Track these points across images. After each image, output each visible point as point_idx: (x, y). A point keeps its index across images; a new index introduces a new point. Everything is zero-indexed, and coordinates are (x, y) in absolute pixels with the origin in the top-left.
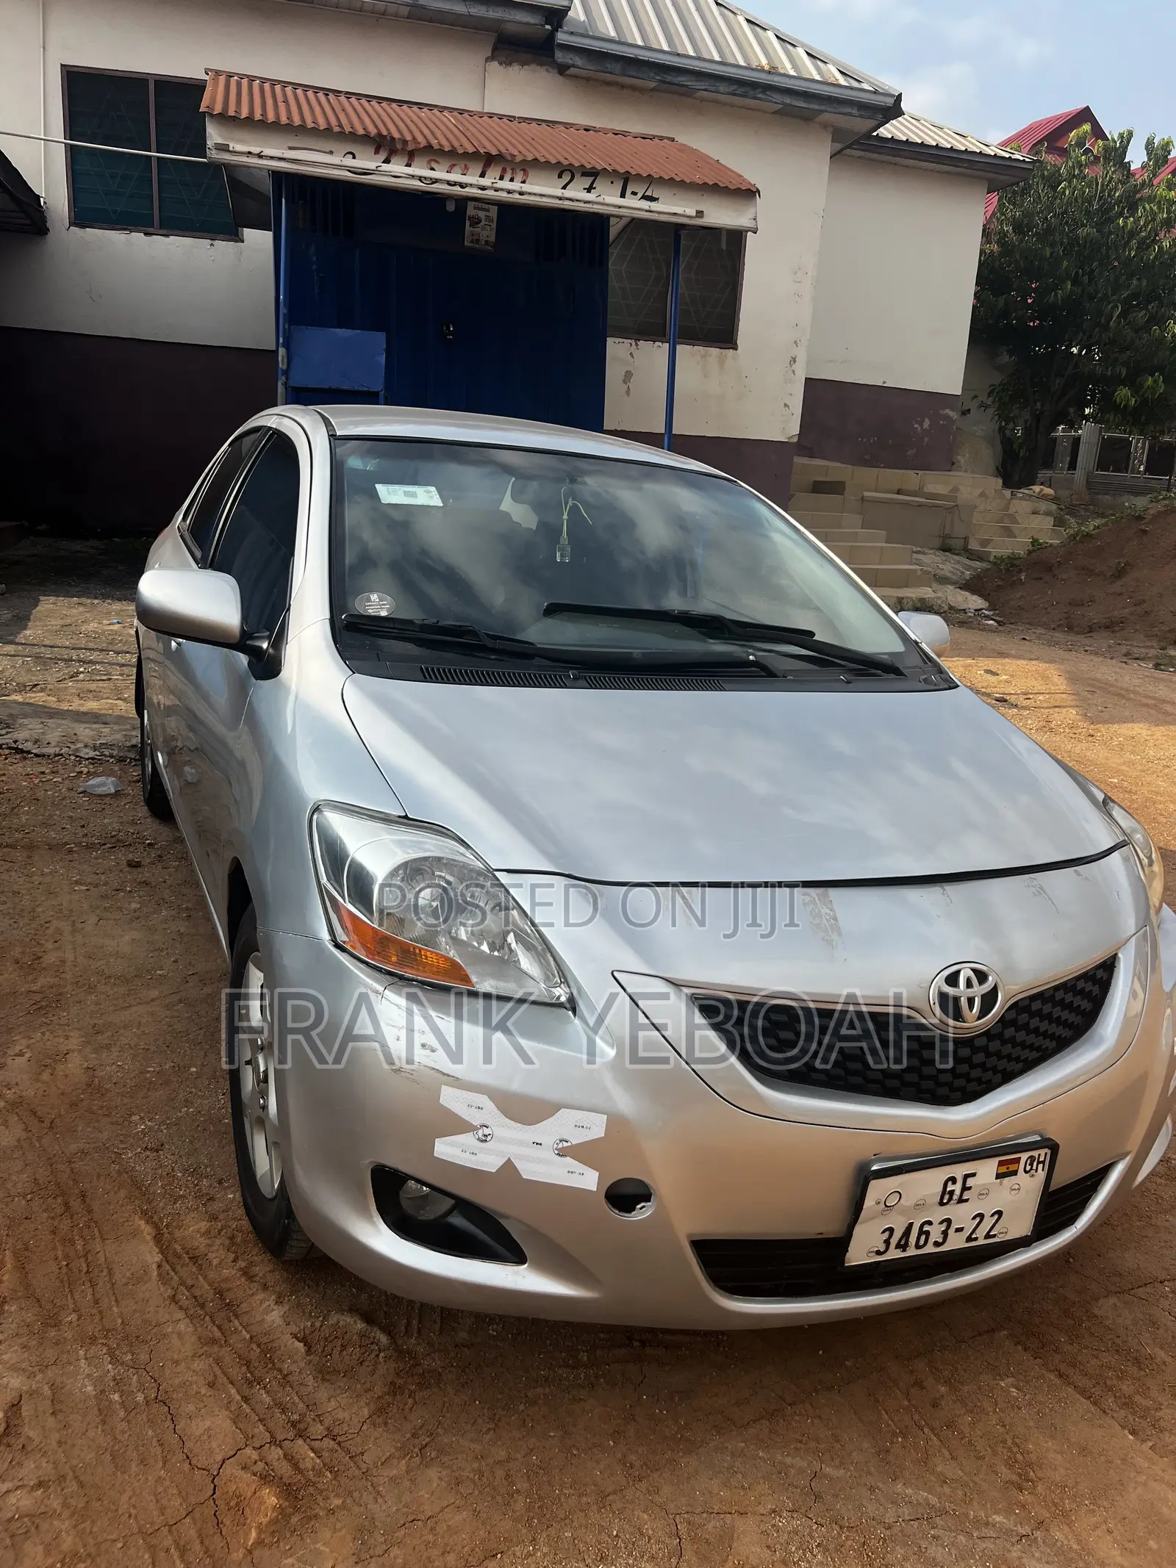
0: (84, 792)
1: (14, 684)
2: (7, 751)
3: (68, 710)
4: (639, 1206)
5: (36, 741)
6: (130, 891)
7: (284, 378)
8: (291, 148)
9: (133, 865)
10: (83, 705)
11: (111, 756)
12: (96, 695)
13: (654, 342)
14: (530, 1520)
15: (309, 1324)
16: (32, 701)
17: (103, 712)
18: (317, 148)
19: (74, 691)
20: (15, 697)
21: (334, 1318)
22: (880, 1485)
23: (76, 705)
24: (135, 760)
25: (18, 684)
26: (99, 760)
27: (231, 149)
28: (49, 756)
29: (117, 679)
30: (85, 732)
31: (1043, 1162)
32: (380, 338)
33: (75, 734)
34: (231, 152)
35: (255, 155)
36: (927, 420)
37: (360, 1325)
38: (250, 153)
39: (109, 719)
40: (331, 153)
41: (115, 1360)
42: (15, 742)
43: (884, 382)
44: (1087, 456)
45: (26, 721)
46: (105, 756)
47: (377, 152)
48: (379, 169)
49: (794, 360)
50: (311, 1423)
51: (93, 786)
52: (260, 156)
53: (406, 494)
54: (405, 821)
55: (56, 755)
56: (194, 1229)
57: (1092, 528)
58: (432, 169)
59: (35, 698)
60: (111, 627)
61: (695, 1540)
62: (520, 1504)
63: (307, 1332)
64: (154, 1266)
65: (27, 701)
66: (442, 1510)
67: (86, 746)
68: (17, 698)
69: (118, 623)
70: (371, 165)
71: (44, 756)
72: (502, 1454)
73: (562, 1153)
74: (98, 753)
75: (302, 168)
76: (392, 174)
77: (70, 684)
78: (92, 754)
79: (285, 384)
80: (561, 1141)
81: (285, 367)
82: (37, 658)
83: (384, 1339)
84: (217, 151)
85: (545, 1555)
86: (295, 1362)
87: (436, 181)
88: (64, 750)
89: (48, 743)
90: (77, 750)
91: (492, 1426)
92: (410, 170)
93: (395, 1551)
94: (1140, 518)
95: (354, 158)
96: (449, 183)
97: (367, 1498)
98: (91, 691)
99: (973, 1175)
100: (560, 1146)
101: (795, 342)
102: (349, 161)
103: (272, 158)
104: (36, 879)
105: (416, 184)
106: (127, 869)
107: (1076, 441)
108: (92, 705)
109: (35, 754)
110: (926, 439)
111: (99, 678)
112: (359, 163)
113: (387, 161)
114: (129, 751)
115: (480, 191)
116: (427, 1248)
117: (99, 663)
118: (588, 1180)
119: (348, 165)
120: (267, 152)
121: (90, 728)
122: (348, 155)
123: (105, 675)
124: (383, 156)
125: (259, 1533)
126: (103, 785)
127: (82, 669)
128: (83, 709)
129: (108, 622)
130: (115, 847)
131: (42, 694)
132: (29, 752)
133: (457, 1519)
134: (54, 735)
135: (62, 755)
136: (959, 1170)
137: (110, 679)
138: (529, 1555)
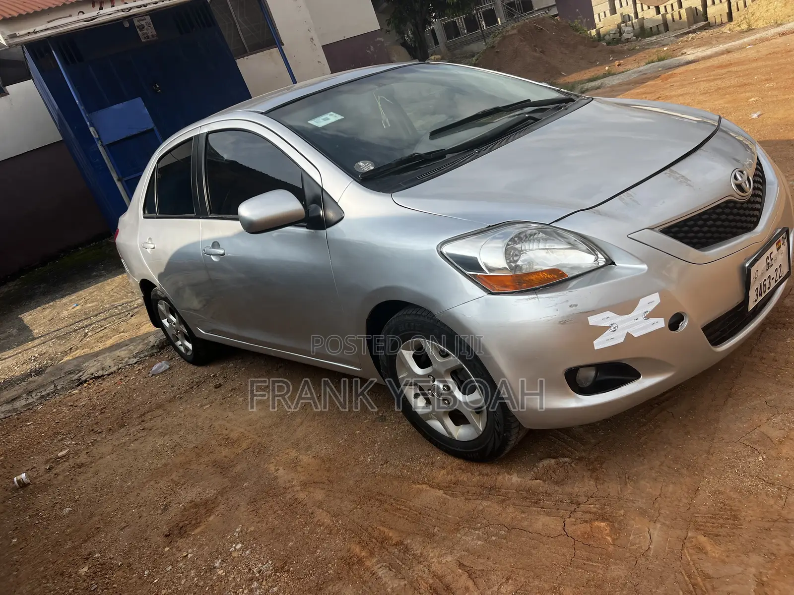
0: (153, 375)
1: (60, 353)
2: (92, 381)
3: (100, 350)
4: (681, 324)
5: (103, 369)
6: (231, 396)
7: (100, 142)
8: (49, 22)
9: (218, 386)
10: (105, 344)
11: (146, 356)
12: (108, 337)
13: (244, 57)
14: (694, 474)
15: (532, 473)
16: (77, 355)
17: (119, 342)
18: (62, 17)
19: (93, 341)
20: (65, 359)
21: (541, 465)
22: (790, 391)
23: (101, 346)
24: (158, 352)
25: (61, 353)
26: (141, 361)
27: (18, 35)
28: (115, 372)
29: (110, 326)
30: (122, 353)
31: (785, 238)
32: (139, 101)
33: (118, 356)
34: (18, 37)
35: (32, 33)
36: (372, 47)
37: (553, 461)
38: (29, 33)
39: (127, 343)
40: (71, 16)
41: (476, 529)
42: (92, 374)
43: (345, 37)
44: (441, 35)
45: (86, 364)
46: (142, 357)
47: (94, 6)
48: (99, 14)
49: (312, 39)
50: (577, 499)
51: (157, 369)
52: (35, 32)
53: (324, 120)
54: (491, 228)
55: (119, 369)
56: (441, 475)
57: (475, 61)
58: (126, 3)
59: (77, 353)
60: (75, 309)
61: (755, 443)
62: (684, 471)
63: (535, 476)
64: (444, 495)
65: (74, 357)
66: (661, 490)
67: (129, 358)
68: (68, 358)
69: (77, 305)
70: (94, 14)
71: (112, 373)
72: (658, 463)
73: (647, 318)
74: (138, 358)
75: (58, 30)
76: (108, 14)
77: (88, 339)
78: (135, 360)
79: (102, 145)
80: (645, 313)
81: (97, 137)
82: (58, 338)
83: (567, 459)
84: (11, 39)
85: (713, 479)
86: (543, 487)
87: (131, 9)
88: (120, 366)
89: (110, 367)
90: (126, 362)
91: (642, 458)
92: (115, 8)
93: (662, 511)
94: (493, 47)
95: (84, 14)
96: (138, 7)
97: (630, 504)
98: (102, 337)
99: (772, 253)
100: (646, 315)
101: (309, 30)
102: (82, 17)
103: (41, 31)
104: (183, 415)
105: (121, 14)
106: (216, 390)
107: (433, 31)
108: (109, 343)
109: (107, 375)
110: (375, 56)
111: (99, 330)
112: (87, 15)
113: (101, 8)
114: (152, 350)
115: (155, 5)
116: (600, 393)
117: (92, 324)
118: (660, 323)
119: (81, 18)
120: (38, 29)
121: (123, 350)
122: (79, 14)
123: (101, 327)
124: (98, 7)
125: (611, 537)
126: (161, 367)
127: (86, 331)
128: (108, 346)
129: (71, 308)
130: (199, 386)
131: (79, 351)
132: (103, 376)
133: (671, 488)
134: (108, 361)
135: (121, 368)
136: (767, 254)
137: (106, 327)
138: (708, 482)
